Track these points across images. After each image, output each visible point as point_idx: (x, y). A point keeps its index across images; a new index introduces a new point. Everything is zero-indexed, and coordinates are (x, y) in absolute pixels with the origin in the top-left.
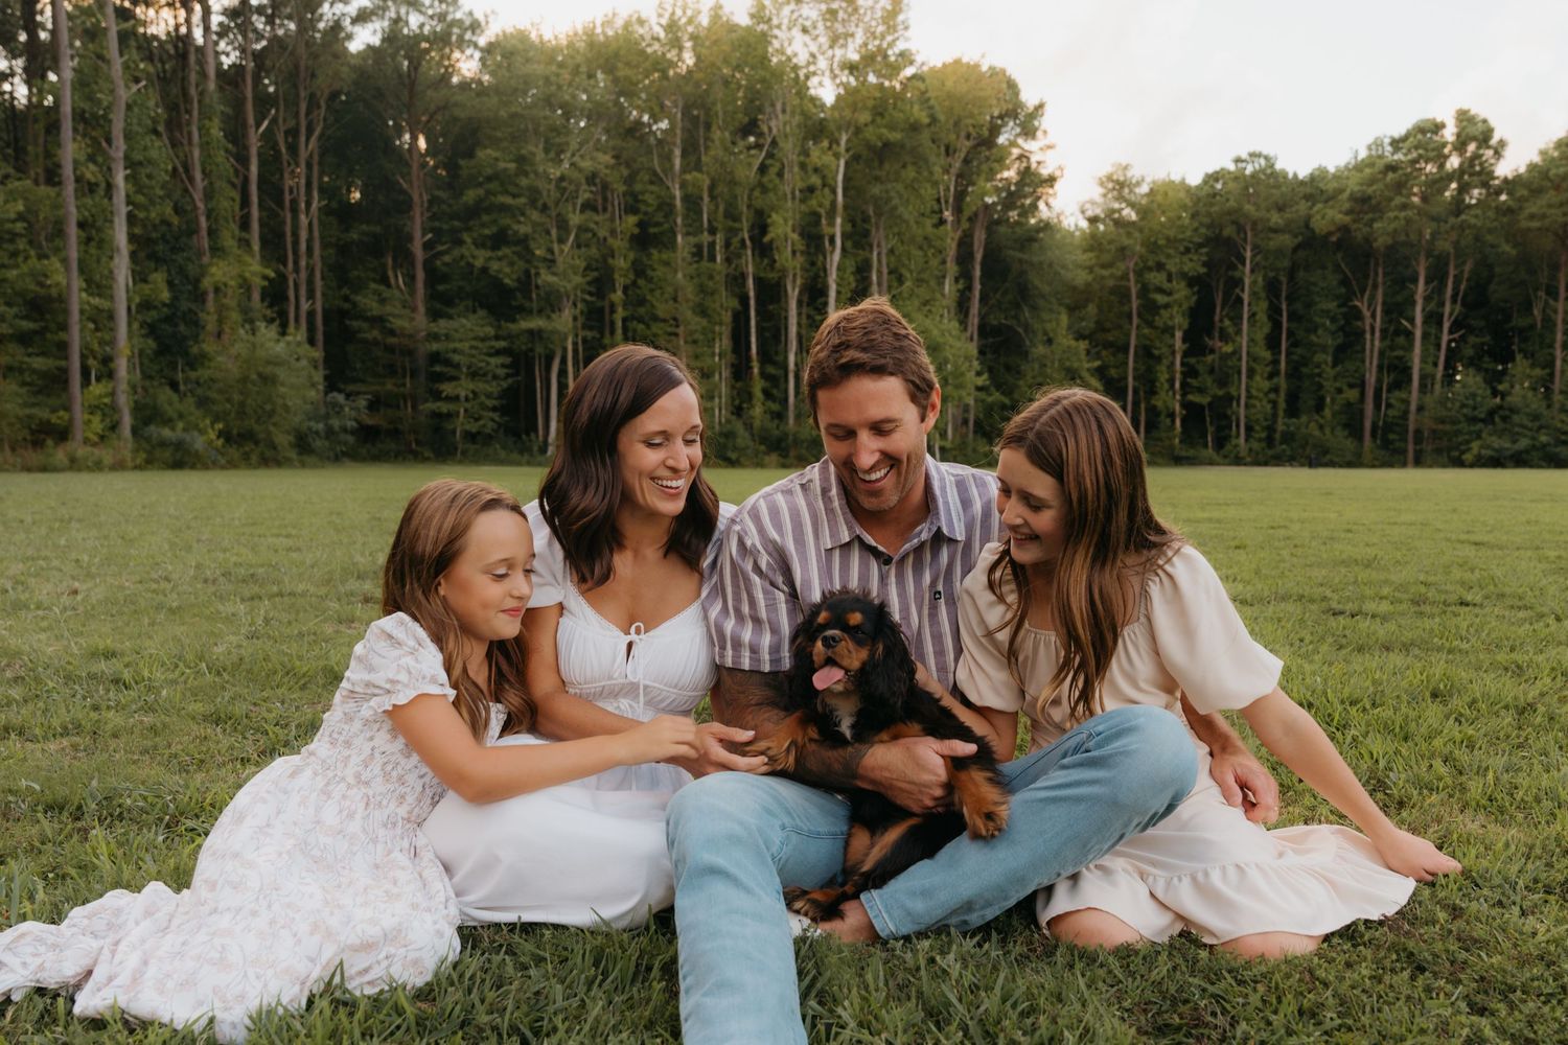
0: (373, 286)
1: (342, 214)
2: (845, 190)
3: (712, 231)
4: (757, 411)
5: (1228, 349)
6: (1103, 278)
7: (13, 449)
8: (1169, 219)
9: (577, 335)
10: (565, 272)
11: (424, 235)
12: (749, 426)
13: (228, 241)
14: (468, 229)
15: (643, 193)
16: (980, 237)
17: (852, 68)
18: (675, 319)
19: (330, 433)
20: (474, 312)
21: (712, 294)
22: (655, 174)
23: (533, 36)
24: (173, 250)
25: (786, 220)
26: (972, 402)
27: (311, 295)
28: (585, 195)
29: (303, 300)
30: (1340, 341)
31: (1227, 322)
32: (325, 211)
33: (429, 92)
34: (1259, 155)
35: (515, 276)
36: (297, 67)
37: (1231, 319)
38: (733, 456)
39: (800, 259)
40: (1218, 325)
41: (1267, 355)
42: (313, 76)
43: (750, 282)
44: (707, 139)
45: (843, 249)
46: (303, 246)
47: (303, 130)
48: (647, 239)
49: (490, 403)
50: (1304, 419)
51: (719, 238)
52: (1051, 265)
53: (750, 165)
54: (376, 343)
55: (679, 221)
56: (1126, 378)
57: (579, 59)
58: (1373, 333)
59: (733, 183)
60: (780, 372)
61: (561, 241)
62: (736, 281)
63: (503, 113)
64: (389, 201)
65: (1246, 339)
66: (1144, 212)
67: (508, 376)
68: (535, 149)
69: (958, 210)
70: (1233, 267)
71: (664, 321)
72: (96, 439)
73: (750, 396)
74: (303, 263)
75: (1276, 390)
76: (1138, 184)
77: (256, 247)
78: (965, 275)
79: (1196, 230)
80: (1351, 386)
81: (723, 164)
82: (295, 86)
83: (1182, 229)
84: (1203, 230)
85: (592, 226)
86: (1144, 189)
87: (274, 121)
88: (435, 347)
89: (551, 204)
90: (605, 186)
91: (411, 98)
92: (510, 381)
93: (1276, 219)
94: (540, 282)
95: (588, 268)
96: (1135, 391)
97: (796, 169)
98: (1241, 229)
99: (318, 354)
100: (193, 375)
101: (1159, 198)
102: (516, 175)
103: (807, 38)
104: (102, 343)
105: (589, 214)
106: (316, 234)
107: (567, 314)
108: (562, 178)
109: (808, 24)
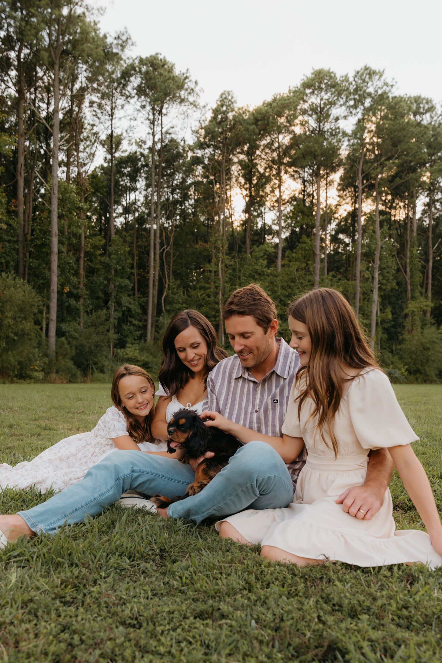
77: (430, 294)
100: (400, 347)
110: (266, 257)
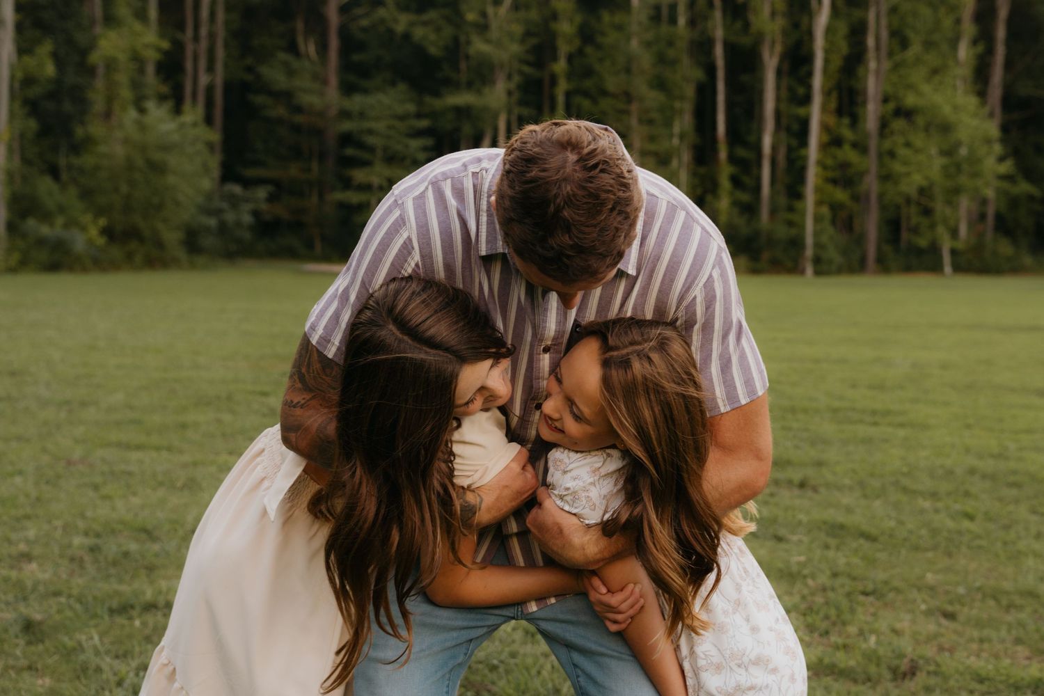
0: (282, 56)
9: (510, 112)
10: (500, 38)
13: (124, 9)
18: (627, 94)
19: (223, 229)
20: (393, 84)
21: (673, 63)
26: (990, 193)
27: (211, 69)
29: (202, 72)
35: (441, 44)
39: (780, 22)
43: (719, 51)
46: (205, 13)
54: (281, 121)
60: (752, 156)
62: (702, 47)
71: (614, 96)
74: (204, 31)
77: (153, 13)
78: (985, 36)
88: (347, 126)
94: (471, 51)
95: (528, 34)
99: (215, 136)
100: (76, 161)
107: (500, 88)
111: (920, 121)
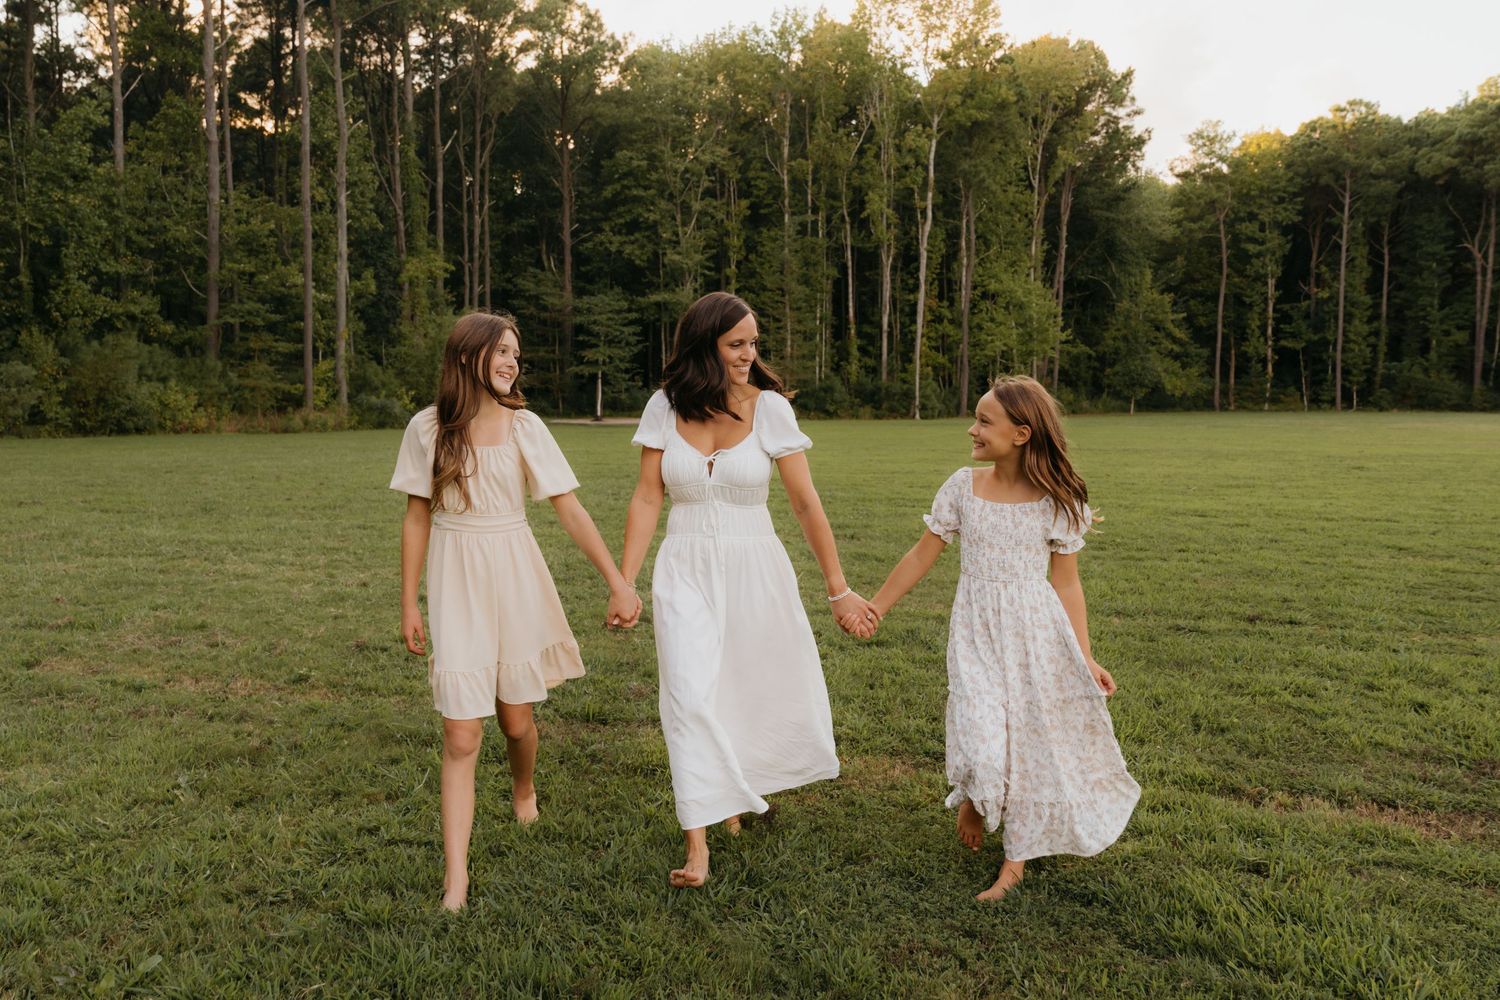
0: (531, 269)
1: (508, 209)
2: (936, 166)
3: (815, 211)
4: (854, 368)
5: (1325, 294)
6: (1191, 231)
7: (264, 415)
8: (1263, 171)
10: (687, 252)
11: (572, 225)
12: (846, 381)
13: (421, 242)
14: (607, 219)
15: (755, 179)
16: (1066, 200)
17: (944, 56)
18: (782, 290)
20: (612, 289)
21: (815, 265)
22: (767, 162)
23: (665, 49)
24: (380, 249)
25: (881, 197)
26: (1056, 355)
27: (482, 282)
28: (705, 183)
29: (476, 285)
30: (1448, 283)
31: (1324, 268)
32: (494, 209)
33: (578, 107)
34: (1360, 102)
35: (645, 258)
36: (474, 94)
37: (1327, 265)
38: (831, 409)
39: (894, 231)
40: (1314, 271)
41: (1367, 300)
42: (486, 100)
44: (811, 128)
45: (934, 218)
46: (477, 241)
47: (478, 146)
48: (757, 219)
49: (623, 366)
50: (1406, 362)
51: (821, 217)
52: (1138, 222)
53: (849, 150)
54: (531, 317)
55: (786, 202)
56: (1216, 325)
57: (702, 68)
58: (1484, 274)
59: (834, 166)
60: (875, 331)
61: (685, 224)
62: (837, 251)
63: (638, 119)
64: (545, 198)
65: (1345, 283)
66: (1237, 165)
67: (639, 342)
68: (664, 147)
69: (1045, 177)
70: (1330, 214)
71: (773, 291)
72: (322, 405)
73: (848, 353)
74: (477, 255)
75: (1376, 333)
76: (1229, 138)
77: (441, 244)
78: (1051, 237)
79: (1291, 180)
80: (1459, 328)
81: (824, 151)
82: (473, 108)
83: (1276, 179)
84: (1298, 180)
85: (711, 210)
86: (1236, 143)
87: (457, 137)
88: (579, 319)
89: (676, 193)
90: (723, 174)
91: (563, 110)
92: (640, 346)
93: (1377, 165)
94: (666, 261)
95: (707, 246)
96: (1225, 338)
97: (892, 151)
98: (1338, 177)
100: (393, 351)
101: (1252, 149)
102: (649, 170)
103: (902, 34)
104: (328, 328)
105: (708, 200)
106: (487, 228)
107: (689, 287)
108: (686, 171)
109: (904, 21)
110: (88, 135)
111: (1001, 301)
